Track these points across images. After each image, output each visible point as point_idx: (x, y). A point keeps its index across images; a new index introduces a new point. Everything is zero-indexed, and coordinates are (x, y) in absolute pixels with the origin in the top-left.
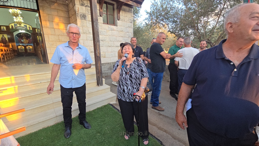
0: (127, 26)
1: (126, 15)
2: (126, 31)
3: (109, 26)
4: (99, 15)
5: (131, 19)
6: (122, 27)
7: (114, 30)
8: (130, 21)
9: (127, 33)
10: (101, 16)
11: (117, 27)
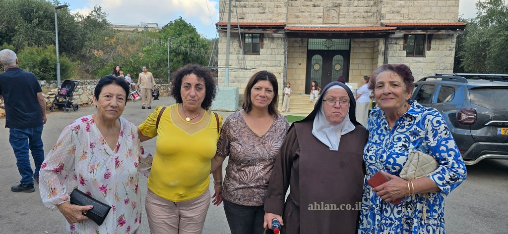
0: (443, 55)
1: (441, 43)
2: (439, 62)
3: (415, 58)
4: (402, 49)
5: (451, 46)
6: (433, 58)
7: (420, 62)
8: (449, 49)
9: (442, 64)
10: (404, 50)
11: (425, 58)
